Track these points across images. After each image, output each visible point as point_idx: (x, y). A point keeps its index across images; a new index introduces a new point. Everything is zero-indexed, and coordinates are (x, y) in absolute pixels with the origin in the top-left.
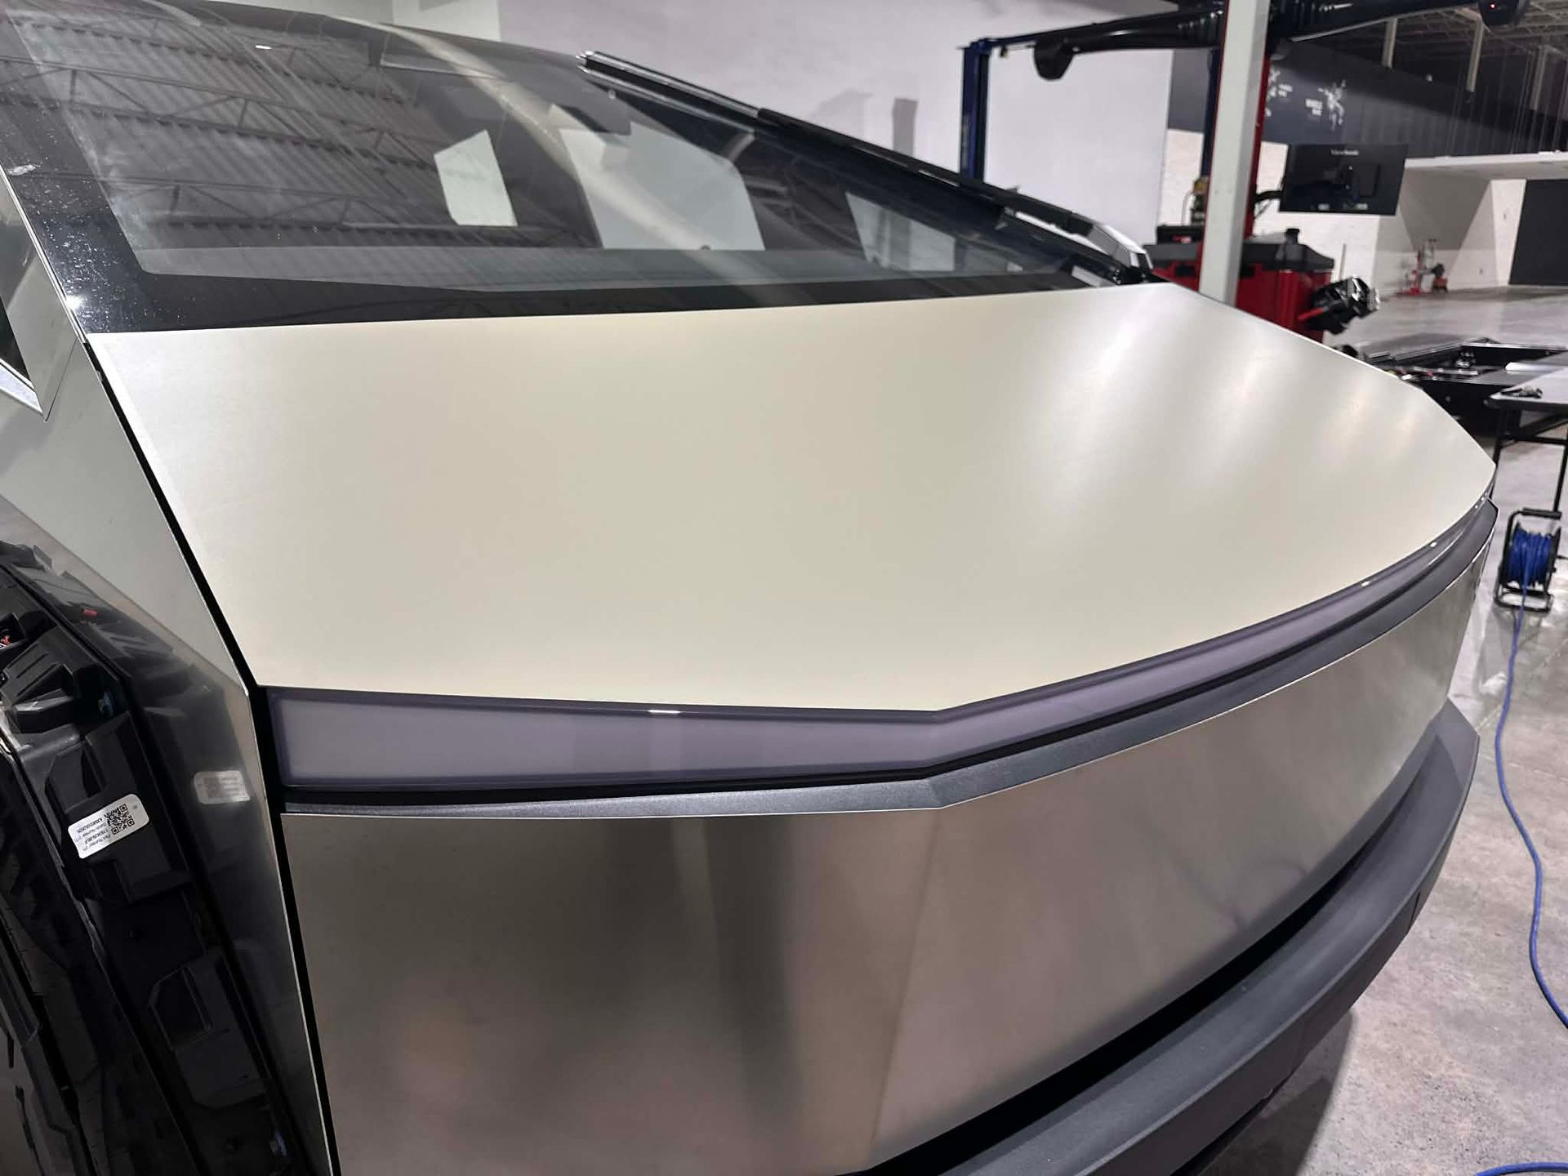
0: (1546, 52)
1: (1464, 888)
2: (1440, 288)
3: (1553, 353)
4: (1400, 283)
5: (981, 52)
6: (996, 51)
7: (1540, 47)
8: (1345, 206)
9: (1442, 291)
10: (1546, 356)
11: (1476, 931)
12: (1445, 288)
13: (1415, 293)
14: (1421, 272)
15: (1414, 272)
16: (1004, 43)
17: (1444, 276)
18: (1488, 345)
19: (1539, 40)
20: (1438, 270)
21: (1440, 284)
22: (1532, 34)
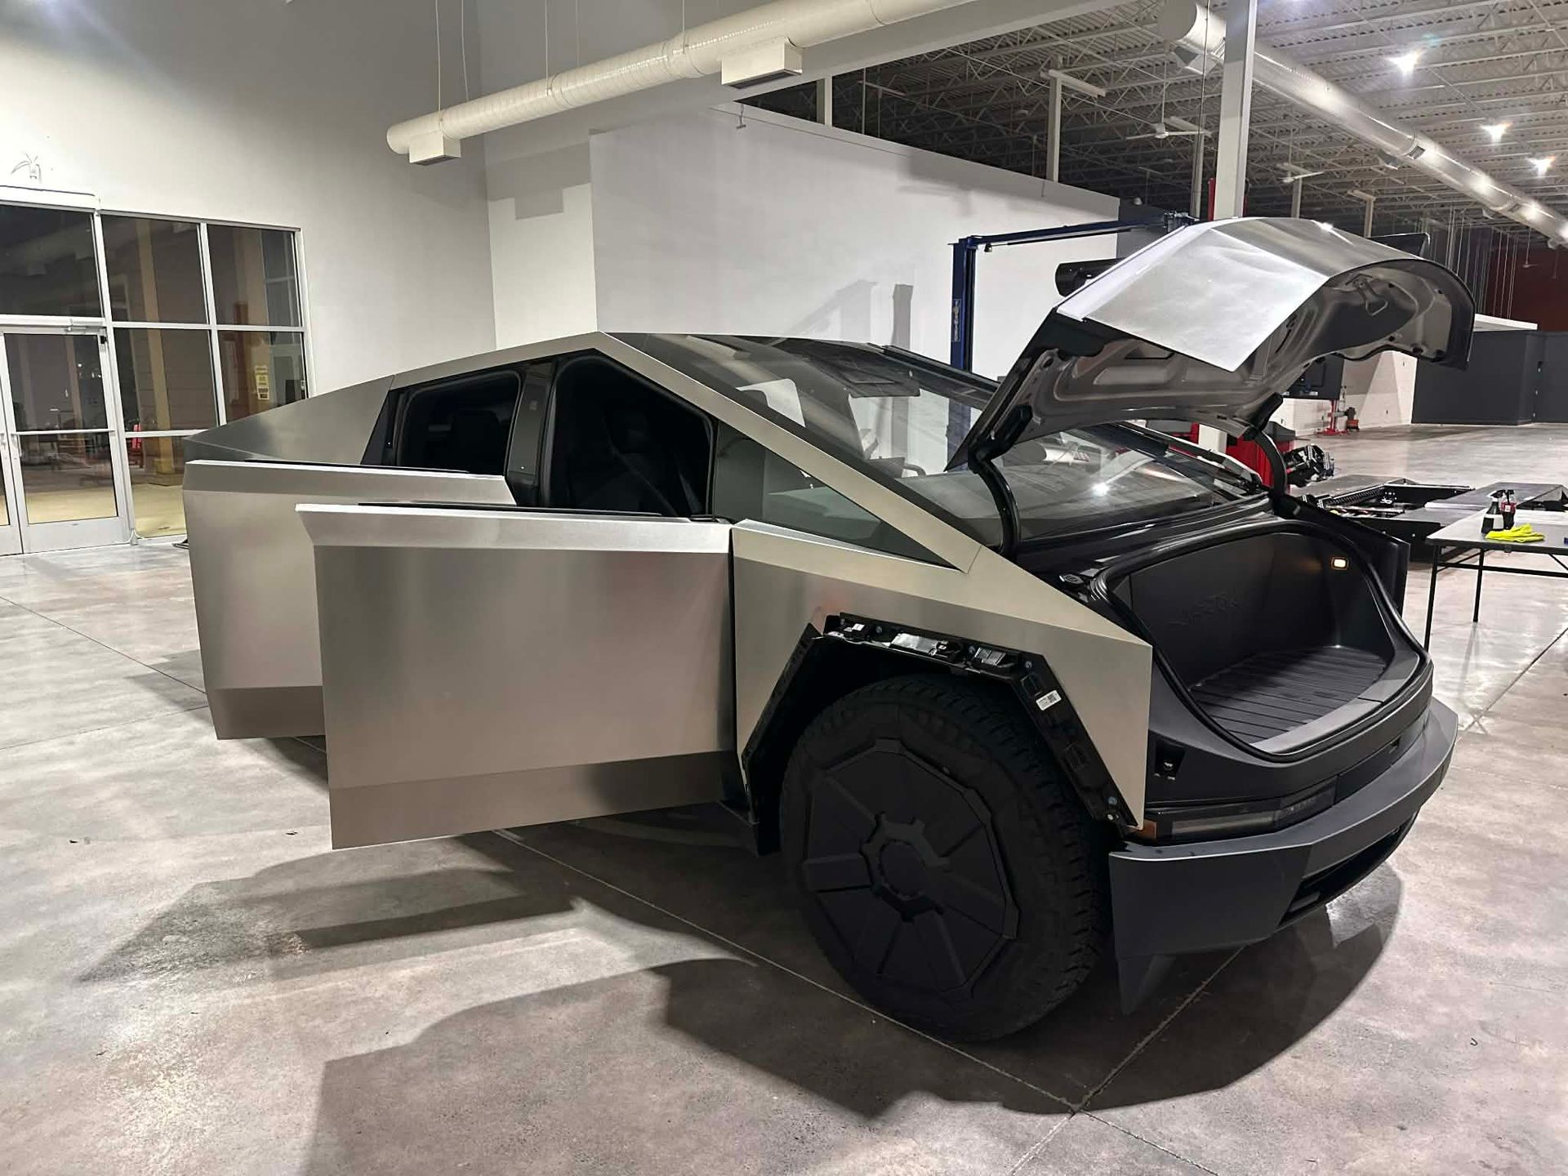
0: (1428, 222)
1: (1449, 828)
2: (1352, 427)
3: (1460, 492)
4: (1316, 425)
5: (968, 247)
6: (982, 247)
7: (1422, 219)
8: (1301, 393)
9: (1355, 430)
10: (1455, 495)
11: (1460, 846)
12: (1357, 428)
13: (1331, 432)
14: (1334, 414)
15: (1329, 415)
16: (989, 241)
17: (1355, 418)
18: (1405, 485)
19: (1421, 214)
20: (1350, 413)
21: (1352, 425)
22: (1414, 209)
